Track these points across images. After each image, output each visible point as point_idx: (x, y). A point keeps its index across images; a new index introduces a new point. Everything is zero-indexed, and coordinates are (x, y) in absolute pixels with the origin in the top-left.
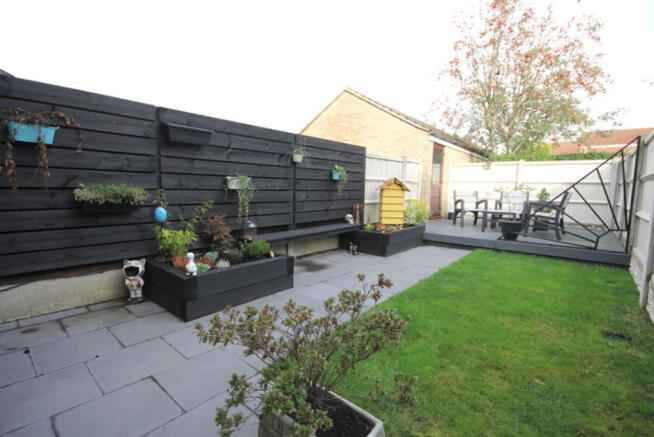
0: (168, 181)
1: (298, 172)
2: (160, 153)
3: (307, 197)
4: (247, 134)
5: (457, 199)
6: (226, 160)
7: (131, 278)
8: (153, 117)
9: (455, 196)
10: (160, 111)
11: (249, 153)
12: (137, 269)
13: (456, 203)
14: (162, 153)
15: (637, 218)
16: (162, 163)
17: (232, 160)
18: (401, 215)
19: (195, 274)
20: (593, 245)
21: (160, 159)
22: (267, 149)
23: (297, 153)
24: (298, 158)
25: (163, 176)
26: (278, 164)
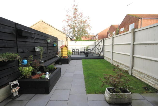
0: (20, 50)
1: (48, 44)
2: (17, 40)
3: (50, 51)
4: (38, 34)
5: (73, 49)
6: (34, 42)
7: (15, 88)
8: (14, 26)
9: (72, 49)
10: (16, 24)
11: (39, 39)
12: (17, 84)
13: (73, 50)
14: (18, 40)
15: (104, 51)
16: (18, 43)
17: (35, 42)
18: (67, 54)
19: (48, 78)
20: (99, 56)
21: (17, 42)
22: (42, 38)
23: (49, 39)
24: (49, 41)
25: (18, 48)
26: (44, 43)
